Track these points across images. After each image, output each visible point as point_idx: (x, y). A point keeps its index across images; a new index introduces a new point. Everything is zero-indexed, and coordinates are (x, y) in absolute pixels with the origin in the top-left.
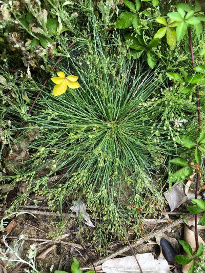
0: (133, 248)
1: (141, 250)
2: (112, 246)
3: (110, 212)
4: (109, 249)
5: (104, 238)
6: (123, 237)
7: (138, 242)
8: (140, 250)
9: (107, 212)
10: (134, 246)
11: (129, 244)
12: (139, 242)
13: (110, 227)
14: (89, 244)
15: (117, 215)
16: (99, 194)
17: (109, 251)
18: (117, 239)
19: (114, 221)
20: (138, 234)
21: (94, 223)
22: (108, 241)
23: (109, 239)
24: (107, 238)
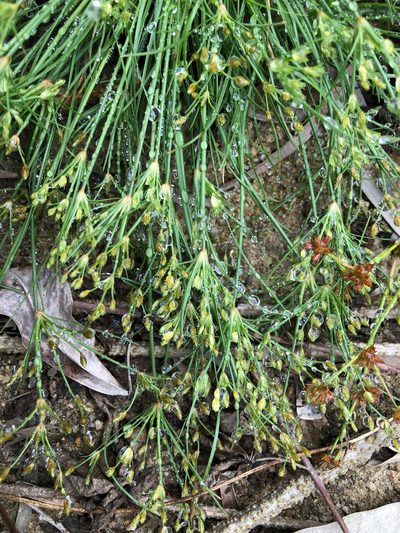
0: (328, 486)
1: (363, 492)
2: (223, 486)
3: (197, 295)
4: (210, 502)
5: (178, 450)
6: (277, 435)
7: (351, 455)
8: (356, 494)
9: (179, 301)
10: (332, 475)
11: (309, 467)
12: (355, 453)
13: (202, 384)
14: (99, 486)
15: (234, 317)
16: (127, 203)
17: (211, 512)
18: (250, 450)
19: (221, 349)
20: (348, 414)
21: (121, 377)
22: (202, 462)
23: (205, 451)
24: (194, 448)
